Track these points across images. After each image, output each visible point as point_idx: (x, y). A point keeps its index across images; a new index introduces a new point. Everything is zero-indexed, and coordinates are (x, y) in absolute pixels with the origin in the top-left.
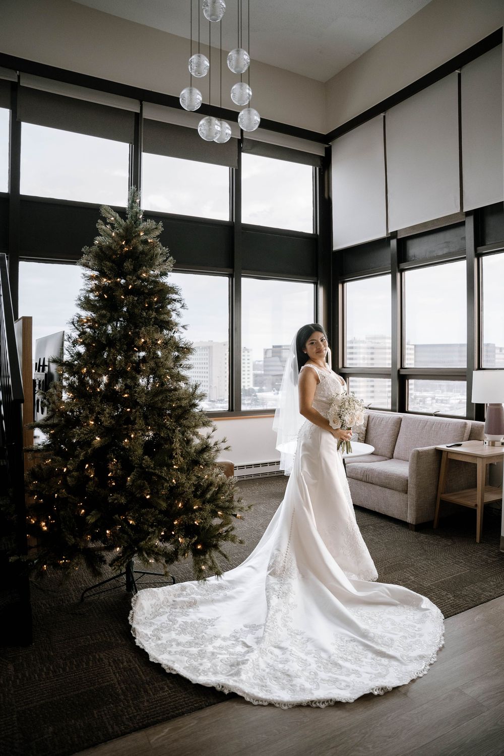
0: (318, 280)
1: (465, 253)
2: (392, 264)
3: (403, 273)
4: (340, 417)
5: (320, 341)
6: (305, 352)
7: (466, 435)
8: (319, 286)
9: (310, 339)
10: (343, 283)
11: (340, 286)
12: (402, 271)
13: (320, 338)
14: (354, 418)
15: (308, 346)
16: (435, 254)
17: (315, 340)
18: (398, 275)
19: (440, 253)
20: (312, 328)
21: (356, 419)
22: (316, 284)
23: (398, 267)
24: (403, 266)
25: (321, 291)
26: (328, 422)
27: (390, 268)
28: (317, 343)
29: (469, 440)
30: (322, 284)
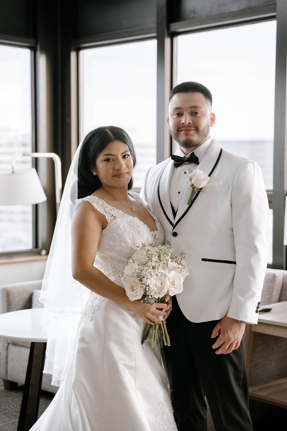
0: (36, 44)
1: (274, 10)
2: (158, 24)
3: (175, 39)
4: (141, 280)
5: (120, 157)
6: (95, 174)
7: (276, 294)
8: (38, 53)
9: (105, 152)
10: (78, 50)
11: (73, 55)
12: (173, 35)
13: (121, 152)
14: (165, 282)
15: (100, 163)
16: (226, 10)
17: (114, 155)
18: (167, 41)
19: (235, 8)
20: (110, 132)
21: (168, 283)
22: (33, 49)
23: (168, 28)
24: (175, 27)
25: (42, 61)
26: (123, 291)
27: (155, 30)
28: (116, 160)
29: (280, 300)
30: (44, 50)
